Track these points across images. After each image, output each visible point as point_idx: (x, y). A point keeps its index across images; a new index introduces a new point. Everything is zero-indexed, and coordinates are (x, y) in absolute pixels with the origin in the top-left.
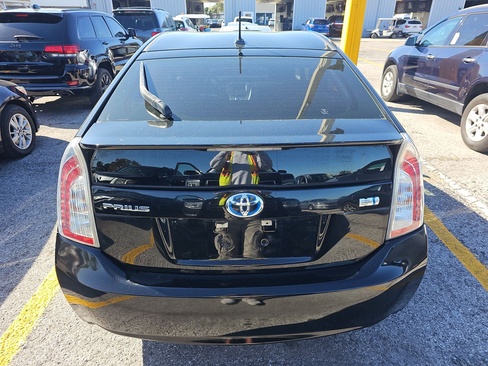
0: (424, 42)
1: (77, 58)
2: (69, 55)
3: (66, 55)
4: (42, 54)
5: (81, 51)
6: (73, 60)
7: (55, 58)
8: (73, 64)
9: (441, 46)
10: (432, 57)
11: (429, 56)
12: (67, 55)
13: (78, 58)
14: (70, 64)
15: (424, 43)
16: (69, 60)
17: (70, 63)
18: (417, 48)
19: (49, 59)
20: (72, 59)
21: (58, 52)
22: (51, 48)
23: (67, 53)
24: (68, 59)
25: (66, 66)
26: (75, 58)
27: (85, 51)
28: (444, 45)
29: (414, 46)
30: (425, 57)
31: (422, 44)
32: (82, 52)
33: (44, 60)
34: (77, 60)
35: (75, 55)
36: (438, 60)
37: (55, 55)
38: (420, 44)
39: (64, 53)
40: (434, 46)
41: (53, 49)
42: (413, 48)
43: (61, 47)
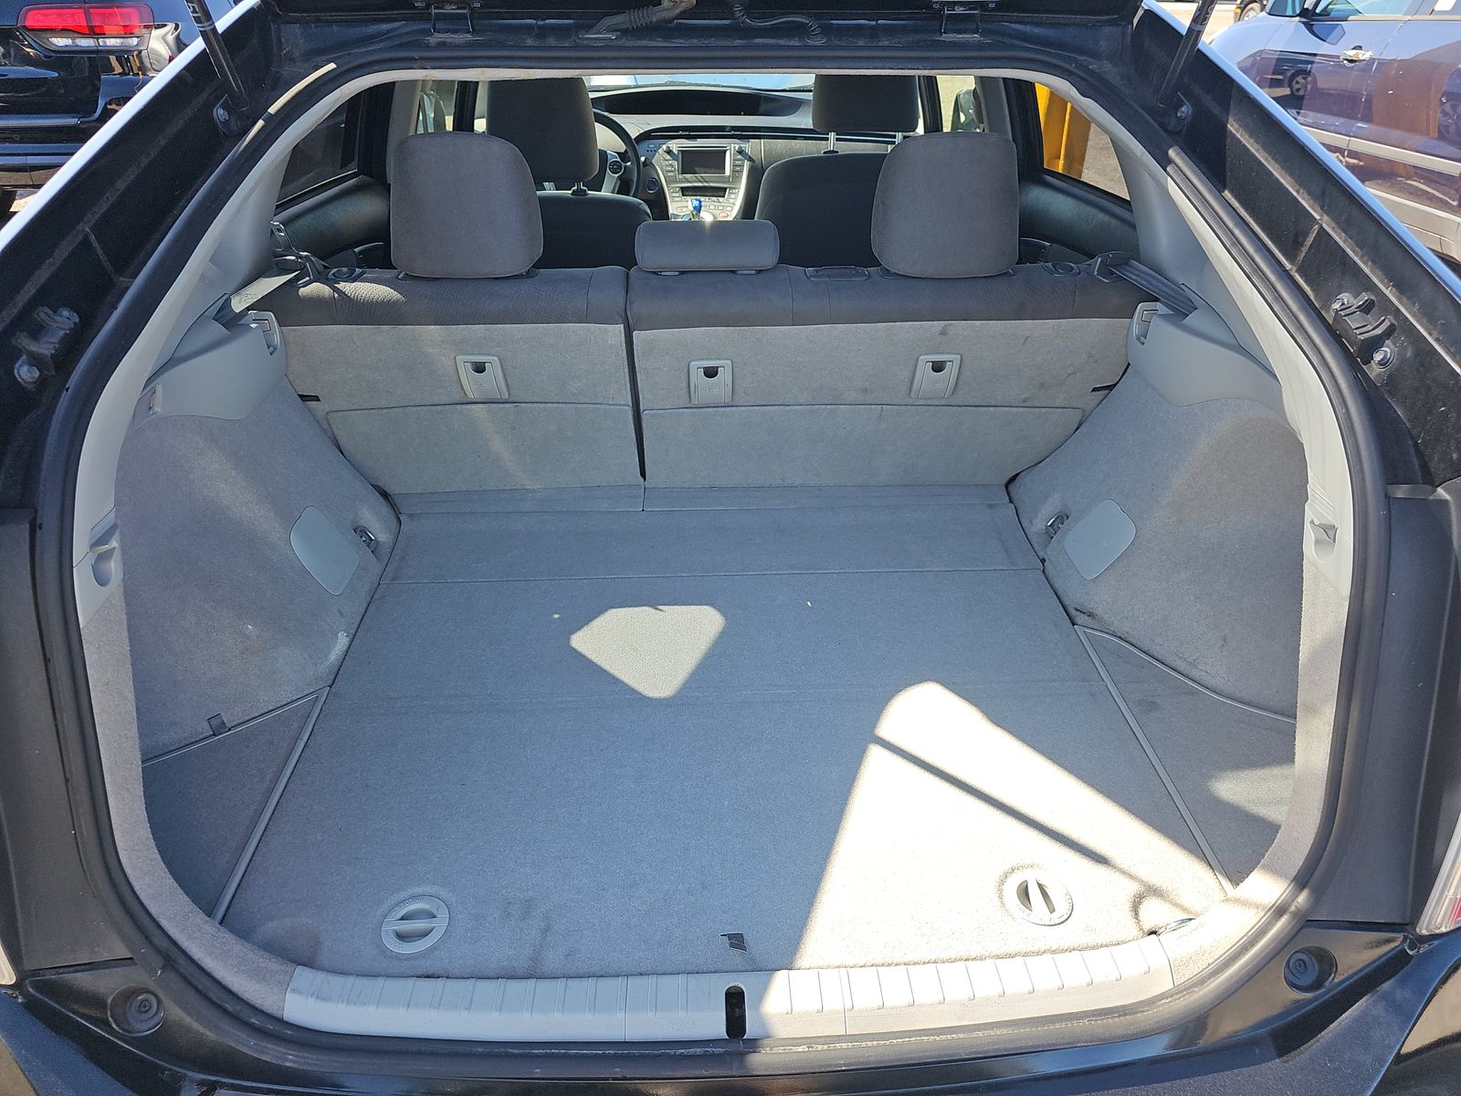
0: (1330, 4)
1: (140, 52)
2: (111, 42)
3: (100, 40)
4: (18, 39)
5: (156, 28)
6: (128, 60)
7: (64, 52)
8: (129, 74)
9: (1399, 16)
10: (1365, 55)
11: (1351, 53)
12: (107, 40)
13: (144, 53)
14: (119, 74)
15: (1330, 7)
16: (113, 58)
17: (118, 69)
18: (1304, 23)
19: (45, 56)
20: (123, 55)
21: (70, 30)
22: (47, 15)
23: (103, 35)
24: (111, 57)
25: (105, 80)
26: (135, 53)
27: (171, 26)
28: (1411, 15)
29: (1298, 18)
30: (1338, 57)
31: (1325, 12)
32: (158, 30)
33: (27, 60)
34: (141, 62)
35: (135, 41)
36: (1383, 64)
37: (60, 42)
38: (1318, 11)
39: (95, 32)
40: (1368, 16)
41: (53, 19)
42: (1293, 25)
43: (82, 10)
